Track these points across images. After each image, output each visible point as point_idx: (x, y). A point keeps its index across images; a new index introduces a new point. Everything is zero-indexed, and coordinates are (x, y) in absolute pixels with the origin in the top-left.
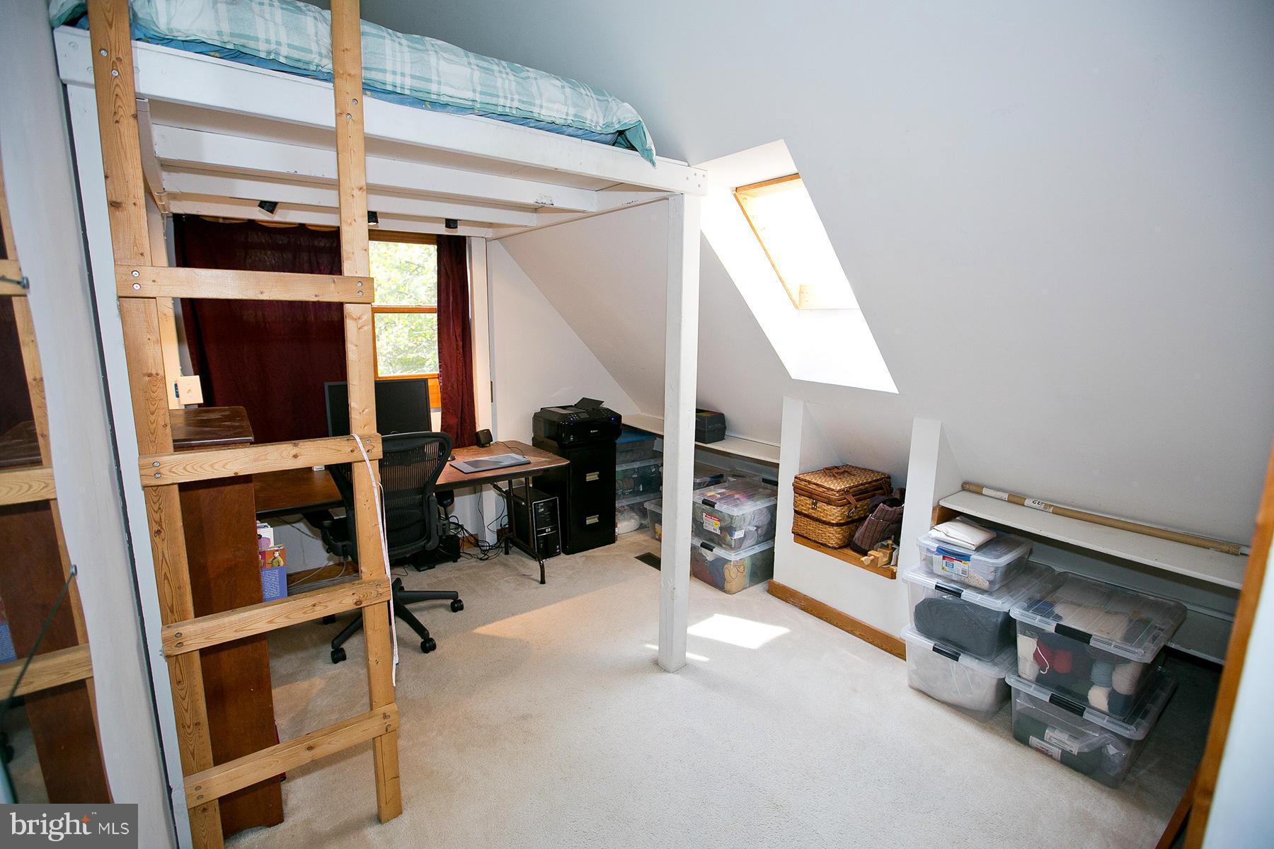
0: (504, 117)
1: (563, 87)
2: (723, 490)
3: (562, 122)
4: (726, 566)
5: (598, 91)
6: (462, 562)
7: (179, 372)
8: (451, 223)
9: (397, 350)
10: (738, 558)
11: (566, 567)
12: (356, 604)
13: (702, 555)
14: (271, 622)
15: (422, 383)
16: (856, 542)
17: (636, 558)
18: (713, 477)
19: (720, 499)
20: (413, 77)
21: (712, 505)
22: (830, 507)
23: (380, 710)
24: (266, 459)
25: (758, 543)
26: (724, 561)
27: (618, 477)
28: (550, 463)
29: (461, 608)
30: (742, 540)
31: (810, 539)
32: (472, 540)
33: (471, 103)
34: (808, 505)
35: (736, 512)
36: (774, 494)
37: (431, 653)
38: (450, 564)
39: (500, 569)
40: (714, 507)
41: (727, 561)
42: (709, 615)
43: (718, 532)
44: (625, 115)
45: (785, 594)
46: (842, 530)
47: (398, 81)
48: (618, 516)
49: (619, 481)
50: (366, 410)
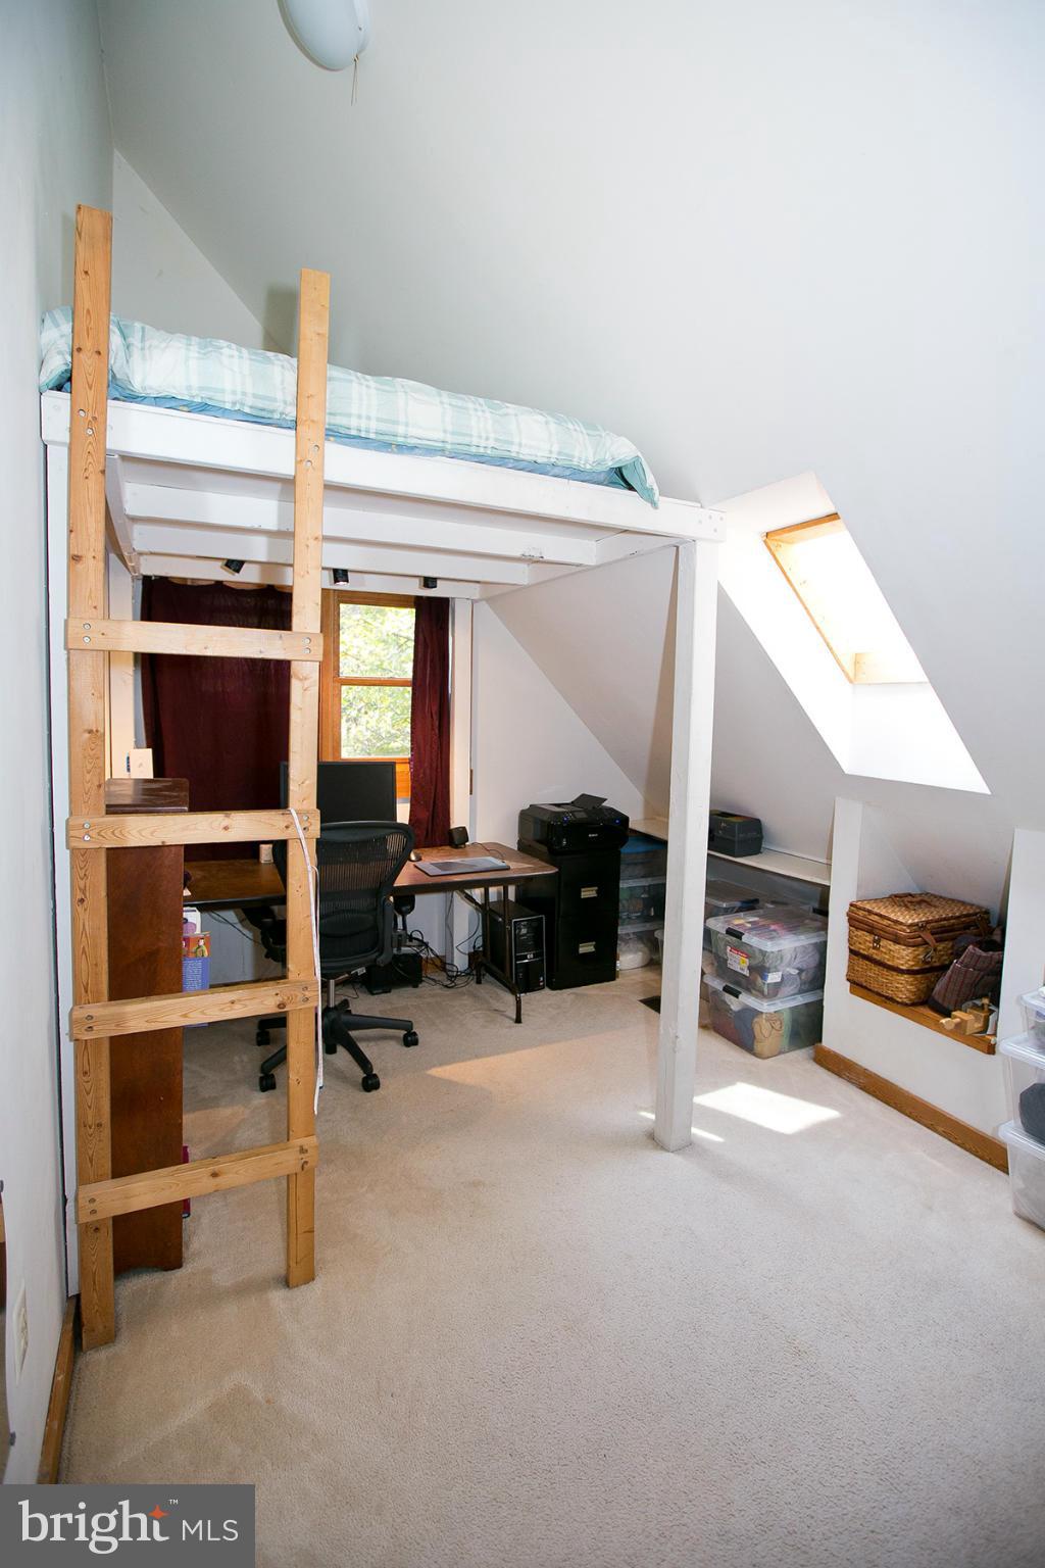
0: (481, 459)
1: (547, 423)
2: (756, 919)
3: (545, 460)
4: (756, 1020)
5: (590, 425)
6: (425, 988)
7: (133, 744)
8: (429, 582)
9: (379, 738)
10: (772, 1009)
11: (550, 1005)
12: (279, 1006)
13: (725, 1003)
14: (185, 1016)
15: (389, 767)
16: (936, 997)
17: (641, 1001)
18: (743, 902)
19: (750, 929)
20: (378, 420)
21: (739, 935)
22: (897, 947)
23: (297, 1142)
24: (195, 829)
25: (801, 992)
26: (752, 1013)
27: (623, 896)
28: (534, 870)
29: (416, 1043)
30: (777, 986)
31: (870, 990)
32: (438, 963)
33: (440, 445)
34: (868, 944)
35: (769, 946)
36: (825, 927)
37: (374, 1093)
38: (408, 991)
39: (467, 1001)
40: (740, 938)
41: (758, 1013)
42: (731, 1083)
43: (746, 973)
44: (621, 451)
45: (838, 1066)
46: (916, 979)
47: (363, 425)
48: (621, 947)
49: (624, 902)
50: (307, 782)
